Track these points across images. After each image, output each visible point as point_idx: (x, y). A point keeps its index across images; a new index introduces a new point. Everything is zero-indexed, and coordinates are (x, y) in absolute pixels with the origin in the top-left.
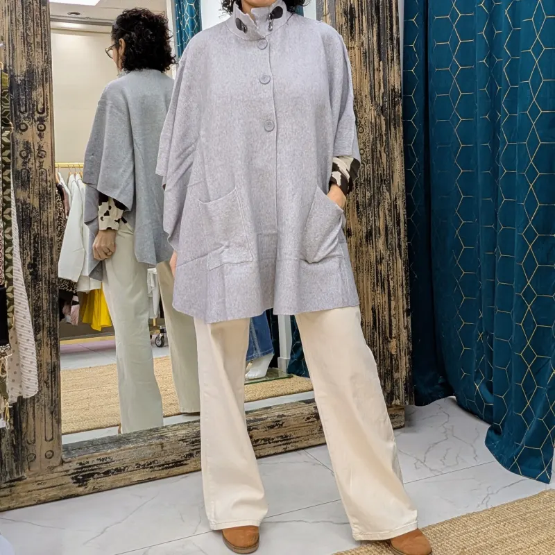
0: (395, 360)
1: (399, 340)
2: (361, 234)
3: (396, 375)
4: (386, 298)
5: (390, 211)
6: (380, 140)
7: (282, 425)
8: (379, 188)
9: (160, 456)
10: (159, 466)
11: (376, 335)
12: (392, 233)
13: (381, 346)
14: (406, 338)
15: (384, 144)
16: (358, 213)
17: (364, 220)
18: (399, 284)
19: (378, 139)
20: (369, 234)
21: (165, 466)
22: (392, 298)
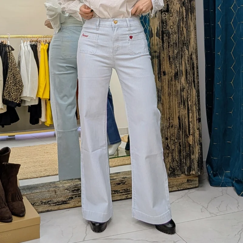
0: (192, 148)
1: (194, 136)
2: (171, 74)
3: (192, 157)
4: (186, 112)
5: (188, 61)
6: (182, 21)
7: (125, 183)
8: (182, 48)
9: (54, 198)
10: (54, 203)
11: (181, 132)
12: (189, 74)
13: (184, 139)
14: (198, 135)
15: (185, 23)
16: (170, 62)
17: (173, 66)
18: (194, 103)
19: (181, 20)
20: (176, 75)
21: (57, 203)
22: (190, 112)
